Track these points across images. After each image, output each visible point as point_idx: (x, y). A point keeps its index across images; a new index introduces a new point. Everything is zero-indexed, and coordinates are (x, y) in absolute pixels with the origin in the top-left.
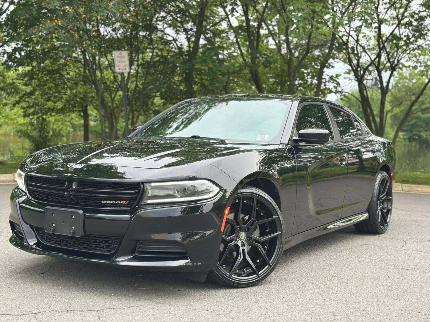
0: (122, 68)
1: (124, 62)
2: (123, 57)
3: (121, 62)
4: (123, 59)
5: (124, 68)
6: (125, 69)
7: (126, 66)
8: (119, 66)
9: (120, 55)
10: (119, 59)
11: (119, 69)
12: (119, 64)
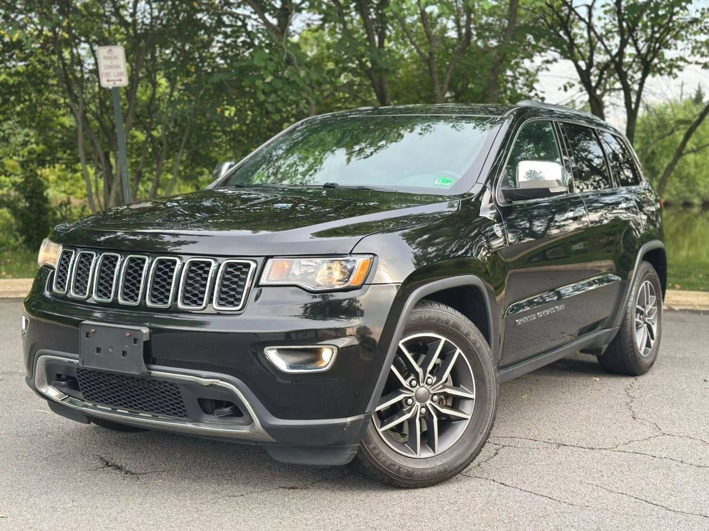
0: (113, 78)
1: (117, 67)
2: (115, 58)
3: (111, 67)
4: (115, 62)
5: (118, 78)
6: (120, 80)
7: (121, 74)
8: (107, 74)
9: (108, 55)
10: (108, 62)
11: (108, 81)
12: (108, 71)
